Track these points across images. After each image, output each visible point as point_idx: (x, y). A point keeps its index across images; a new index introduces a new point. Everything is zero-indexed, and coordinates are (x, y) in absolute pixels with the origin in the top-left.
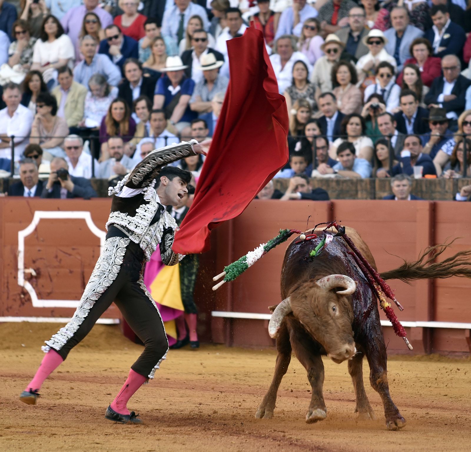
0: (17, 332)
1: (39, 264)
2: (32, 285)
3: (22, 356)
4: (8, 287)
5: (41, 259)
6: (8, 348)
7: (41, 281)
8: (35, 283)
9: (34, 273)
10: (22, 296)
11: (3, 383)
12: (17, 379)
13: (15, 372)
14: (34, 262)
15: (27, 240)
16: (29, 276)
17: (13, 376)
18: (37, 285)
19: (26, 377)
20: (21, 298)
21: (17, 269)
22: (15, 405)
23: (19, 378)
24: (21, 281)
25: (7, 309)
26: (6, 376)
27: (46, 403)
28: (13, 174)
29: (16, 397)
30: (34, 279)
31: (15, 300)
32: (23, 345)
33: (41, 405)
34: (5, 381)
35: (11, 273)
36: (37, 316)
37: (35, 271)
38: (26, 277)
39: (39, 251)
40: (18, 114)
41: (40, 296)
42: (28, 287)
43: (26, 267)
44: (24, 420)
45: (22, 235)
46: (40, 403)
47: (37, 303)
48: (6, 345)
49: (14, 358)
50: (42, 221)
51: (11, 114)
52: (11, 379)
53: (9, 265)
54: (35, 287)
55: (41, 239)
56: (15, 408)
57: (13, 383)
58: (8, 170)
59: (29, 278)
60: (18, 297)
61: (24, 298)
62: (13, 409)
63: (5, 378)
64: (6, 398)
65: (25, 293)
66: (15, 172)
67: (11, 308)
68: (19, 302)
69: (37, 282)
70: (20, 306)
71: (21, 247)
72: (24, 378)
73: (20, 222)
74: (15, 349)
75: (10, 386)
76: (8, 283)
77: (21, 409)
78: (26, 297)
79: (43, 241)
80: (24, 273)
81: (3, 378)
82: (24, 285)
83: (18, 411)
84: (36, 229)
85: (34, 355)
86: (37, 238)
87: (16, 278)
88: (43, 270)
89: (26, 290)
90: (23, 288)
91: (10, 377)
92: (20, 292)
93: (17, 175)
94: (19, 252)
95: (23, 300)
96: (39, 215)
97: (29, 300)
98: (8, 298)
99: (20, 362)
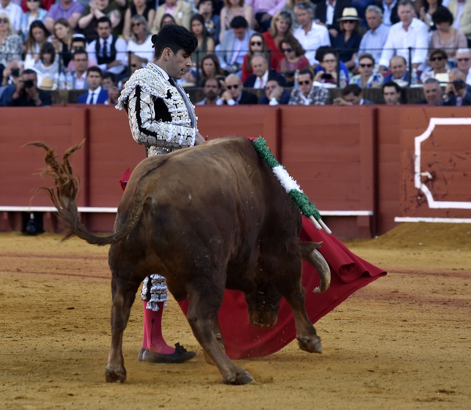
0: (414, 231)
1: (434, 168)
2: (428, 187)
3: (419, 254)
4: (405, 189)
5: (437, 162)
6: (406, 246)
7: (437, 184)
8: (431, 186)
9: (430, 176)
10: (419, 198)
11: (401, 279)
12: (414, 275)
13: (412, 269)
14: (430, 166)
15: (423, 145)
16: (426, 179)
17: (411, 273)
18: (432, 187)
19: (423, 273)
20: (418, 200)
21: (413, 173)
22: (412, 299)
23: (416, 275)
24: (418, 183)
25: (405, 210)
26: (404, 273)
27: (441, 298)
28: (410, 83)
29: (413, 292)
30: (430, 182)
31: (412, 201)
32: (420, 244)
33: (436, 300)
34: (403, 277)
35: (409, 177)
36: (434, 216)
37: (431, 174)
38: (423, 180)
39: (435, 155)
40: (412, 28)
41: (436, 198)
42: (425, 189)
43: (422, 170)
44: (420, 314)
45: (419, 140)
46: (436, 298)
47: (433, 204)
48: (404, 243)
49: (412, 256)
50: (437, 127)
51: (406, 27)
52: (409, 276)
53: (406, 169)
54: (431, 189)
55: (437, 144)
56: (412, 302)
57: (411, 280)
58: (405, 80)
59: (425, 181)
60: (415, 199)
61: (420, 200)
62: (410, 304)
63: (403, 275)
64: (404, 293)
65: (422, 195)
66: (413, 82)
67: (408, 209)
68: (416, 204)
69: (433, 184)
70: (417, 207)
71: (418, 152)
72: (421, 274)
73: (417, 128)
74: (413, 247)
75: (408, 282)
76: (405, 185)
77: (418, 303)
78: (423, 199)
79: (438, 146)
80: (421, 176)
81: (401, 274)
82: (421, 187)
83: (415, 305)
84: (432, 135)
85: (431, 253)
86: (433, 143)
87: (413, 180)
88: (438, 173)
89: (422, 192)
90: (419, 190)
91: (407, 273)
92: (416, 194)
93: (414, 84)
94: (416, 156)
95: (420, 202)
96: (434, 122)
97: (426, 201)
98: (406, 199)
99: (417, 260)
